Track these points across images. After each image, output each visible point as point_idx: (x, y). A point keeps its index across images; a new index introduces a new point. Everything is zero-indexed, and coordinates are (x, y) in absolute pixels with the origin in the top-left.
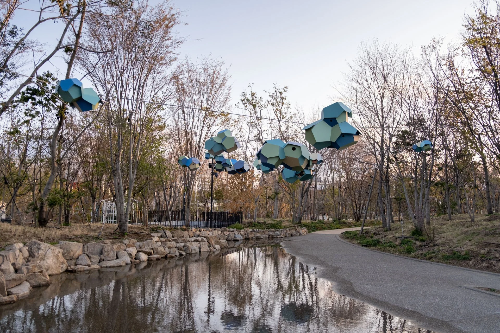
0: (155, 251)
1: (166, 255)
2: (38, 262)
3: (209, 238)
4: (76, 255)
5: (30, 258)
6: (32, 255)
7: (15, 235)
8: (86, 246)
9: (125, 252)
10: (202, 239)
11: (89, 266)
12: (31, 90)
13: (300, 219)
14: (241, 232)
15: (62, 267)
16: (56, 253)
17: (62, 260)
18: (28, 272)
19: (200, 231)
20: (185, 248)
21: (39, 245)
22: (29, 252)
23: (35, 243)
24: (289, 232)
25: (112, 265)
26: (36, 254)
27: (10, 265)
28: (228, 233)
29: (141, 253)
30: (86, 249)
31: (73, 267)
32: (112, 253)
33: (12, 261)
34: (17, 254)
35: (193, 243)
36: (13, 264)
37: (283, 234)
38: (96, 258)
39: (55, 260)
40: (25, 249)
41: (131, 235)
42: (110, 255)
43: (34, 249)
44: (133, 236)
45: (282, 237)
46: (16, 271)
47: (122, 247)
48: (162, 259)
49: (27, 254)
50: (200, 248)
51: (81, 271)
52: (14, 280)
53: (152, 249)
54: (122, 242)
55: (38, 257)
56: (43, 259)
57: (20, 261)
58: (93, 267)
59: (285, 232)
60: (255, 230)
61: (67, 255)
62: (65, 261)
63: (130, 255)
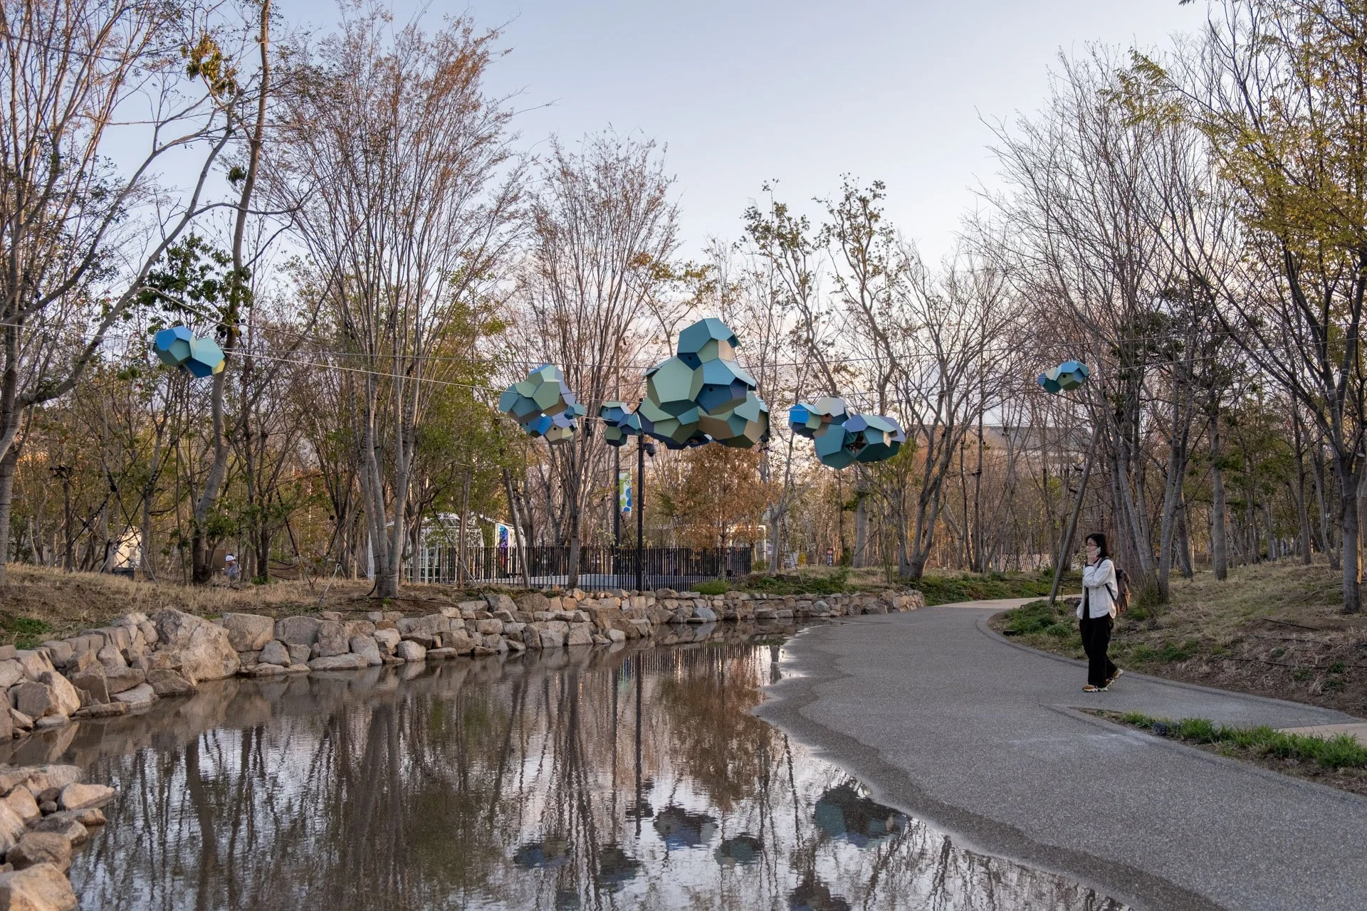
0: (446, 640)
1: (473, 651)
2: (177, 651)
3: (595, 612)
4: (260, 641)
5: (160, 645)
6: (163, 638)
7: (134, 600)
8: (281, 624)
9: (372, 639)
10: (577, 615)
11: (286, 665)
12: (158, 278)
13: (919, 566)
14: (715, 603)
15: (226, 666)
16: (213, 635)
17: (226, 651)
18: (151, 667)
19: (595, 598)
20: (525, 636)
21: (178, 617)
22: (158, 631)
23: (170, 613)
24: (857, 601)
25: (336, 664)
26: (172, 637)
27: (118, 652)
28: (676, 603)
29: (408, 642)
30: (281, 630)
31: (250, 667)
32: (339, 639)
33: (122, 646)
34: (133, 635)
35: (550, 624)
36: (124, 652)
37: (838, 606)
38: (302, 650)
39: (211, 651)
40: (150, 627)
41: (399, 603)
42: (334, 645)
43: (168, 626)
44: (404, 606)
45: (833, 616)
46: (130, 664)
47: (365, 628)
48: (463, 659)
49: (153, 636)
50: (566, 637)
51: (267, 675)
52: (123, 677)
53: (440, 634)
54: (367, 618)
55: (176, 643)
56: (185, 647)
57: (139, 648)
58: (294, 667)
59: (846, 601)
60: (758, 596)
61: (237, 639)
62: (235, 654)
63: (382, 645)
